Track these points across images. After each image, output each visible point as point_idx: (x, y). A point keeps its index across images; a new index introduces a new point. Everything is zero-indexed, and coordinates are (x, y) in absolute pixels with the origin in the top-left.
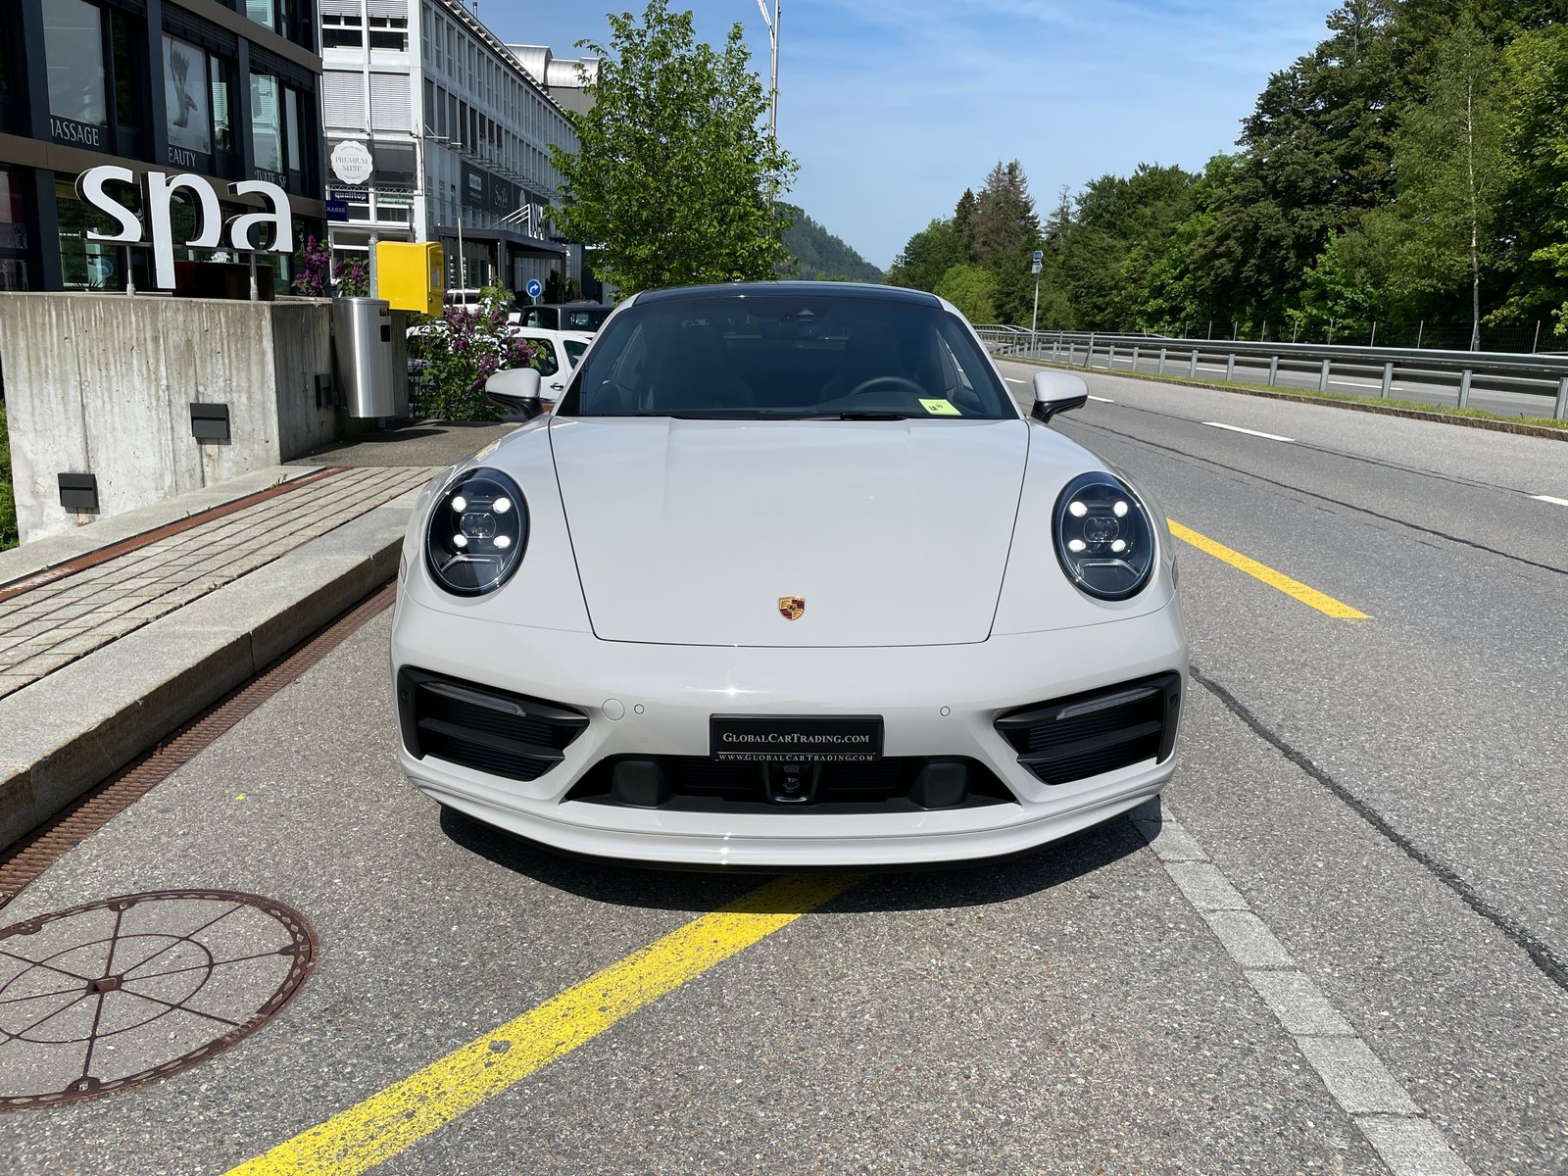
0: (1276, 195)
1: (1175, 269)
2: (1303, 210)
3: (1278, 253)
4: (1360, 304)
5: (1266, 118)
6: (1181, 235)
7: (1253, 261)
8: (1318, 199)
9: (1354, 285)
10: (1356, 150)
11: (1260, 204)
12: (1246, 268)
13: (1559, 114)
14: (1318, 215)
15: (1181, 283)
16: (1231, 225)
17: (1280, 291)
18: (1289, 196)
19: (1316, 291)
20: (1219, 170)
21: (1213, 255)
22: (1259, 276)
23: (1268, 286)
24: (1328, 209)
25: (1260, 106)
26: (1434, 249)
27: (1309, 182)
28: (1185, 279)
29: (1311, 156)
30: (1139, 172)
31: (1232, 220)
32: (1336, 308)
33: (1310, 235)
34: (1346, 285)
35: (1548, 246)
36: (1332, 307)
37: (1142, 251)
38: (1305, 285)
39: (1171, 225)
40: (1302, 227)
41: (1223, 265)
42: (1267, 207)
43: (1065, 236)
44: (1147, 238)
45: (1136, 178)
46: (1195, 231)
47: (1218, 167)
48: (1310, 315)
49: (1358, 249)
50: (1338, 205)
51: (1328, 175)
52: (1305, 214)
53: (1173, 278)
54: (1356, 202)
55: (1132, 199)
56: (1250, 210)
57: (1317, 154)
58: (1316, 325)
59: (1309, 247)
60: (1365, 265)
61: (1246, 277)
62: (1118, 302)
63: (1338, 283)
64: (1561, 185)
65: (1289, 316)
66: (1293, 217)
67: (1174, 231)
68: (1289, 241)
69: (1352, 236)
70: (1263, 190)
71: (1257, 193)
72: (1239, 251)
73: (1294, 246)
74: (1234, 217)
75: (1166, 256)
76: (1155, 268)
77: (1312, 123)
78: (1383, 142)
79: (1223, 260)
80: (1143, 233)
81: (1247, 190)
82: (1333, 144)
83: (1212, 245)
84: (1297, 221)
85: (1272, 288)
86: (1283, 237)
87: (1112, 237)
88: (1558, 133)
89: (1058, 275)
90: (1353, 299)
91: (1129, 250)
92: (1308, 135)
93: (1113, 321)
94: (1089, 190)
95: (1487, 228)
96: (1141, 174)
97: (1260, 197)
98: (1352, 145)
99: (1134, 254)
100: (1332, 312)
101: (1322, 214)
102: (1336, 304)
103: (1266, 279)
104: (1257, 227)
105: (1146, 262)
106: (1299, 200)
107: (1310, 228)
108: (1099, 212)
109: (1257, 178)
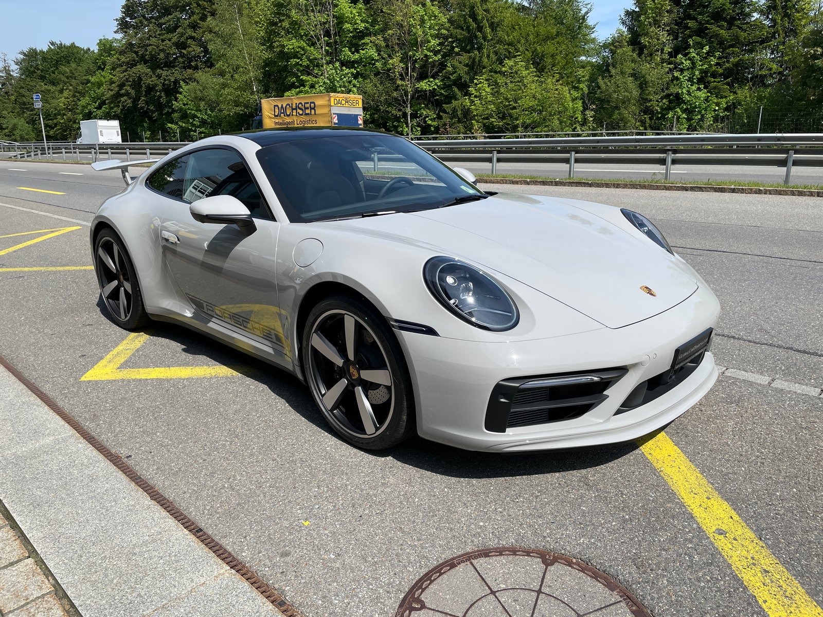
0: (146, 62)
1: (96, 103)
2: (163, 70)
3: (156, 93)
4: (206, 120)
5: (128, 19)
6: (93, 84)
7: (143, 98)
8: (169, 65)
9: (200, 111)
10: (182, 39)
11: (138, 67)
12: (140, 102)
13: (281, 26)
14: (171, 73)
15: (101, 111)
16: (124, 78)
17: (161, 114)
18: (154, 63)
19: (180, 114)
20: (106, 47)
21: (118, 95)
22: (148, 106)
23: (154, 112)
24: (175, 70)
25: (124, 13)
26: (239, 92)
27: (162, 55)
28: (103, 109)
29: (160, 41)
30: (51, 46)
31: (125, 76)
32: (194, 122)
33: (170, 84)
34: (197, 111)
35: (290, 90)
36: (192, 122)
37: (70, 93)
38: (174, 111)
39: (86, 78)
40: (165, 80)
41: (126, 101)
42: (141, 68)
43: (11, 84)
44: (71, 85)
45: (50, 50)
46: (101, 81)
47: (104, 45)
48: (182, 127)
49: (198, 92)
50: (180, 68)
51: (172, 52)
52: (164, 73)
53: (95, 108)
54: (190, 67)
55: (52, 62)
56: (134, 70)
57: (163, 41)
58: (185, 132)
59: (172, 90)
60: (204, 100)
61: (141, 107)
62: (63, 123)
63: (192, 110)
64: (290, 61)
65: (169, 128)
66: (158, 74)
67: (88, 81)
68: (160, 87)
69: (193, 85)
70: (137, 59)
71: (134, 60)
72: (133, 92)
73: (163, 90)
74: (125, 73)
75: (87, 95)
76: (83, 102)
77: (155, 23)
78: (194, 36)
79: (125, 98)
80: (68, 82)
81: (128, 59)
82: (170, 36)
83: (117, 89)
84: (161, 76)
85: (156, 113)
86: (156, 85)
87: (45, 85)
88: (282, 36)
89: (14, 108)
90: (202, 117)
91: (61, 91)
92: (155, 30)
93: (62, 134)
94: (22, 56)
95: (260, 81)
96: (52, 47)
97: (137, 63)
98: (179, 37)
99: (66, 94)
100: (193, 125)
101: (173, 73)
102: (194, 120)
103: (152, 108)
104: (140, 79)
105: (75, 99)
106: (159, 65)
107: (169, 80)
108: (32, 69)
109: (132, 52)
